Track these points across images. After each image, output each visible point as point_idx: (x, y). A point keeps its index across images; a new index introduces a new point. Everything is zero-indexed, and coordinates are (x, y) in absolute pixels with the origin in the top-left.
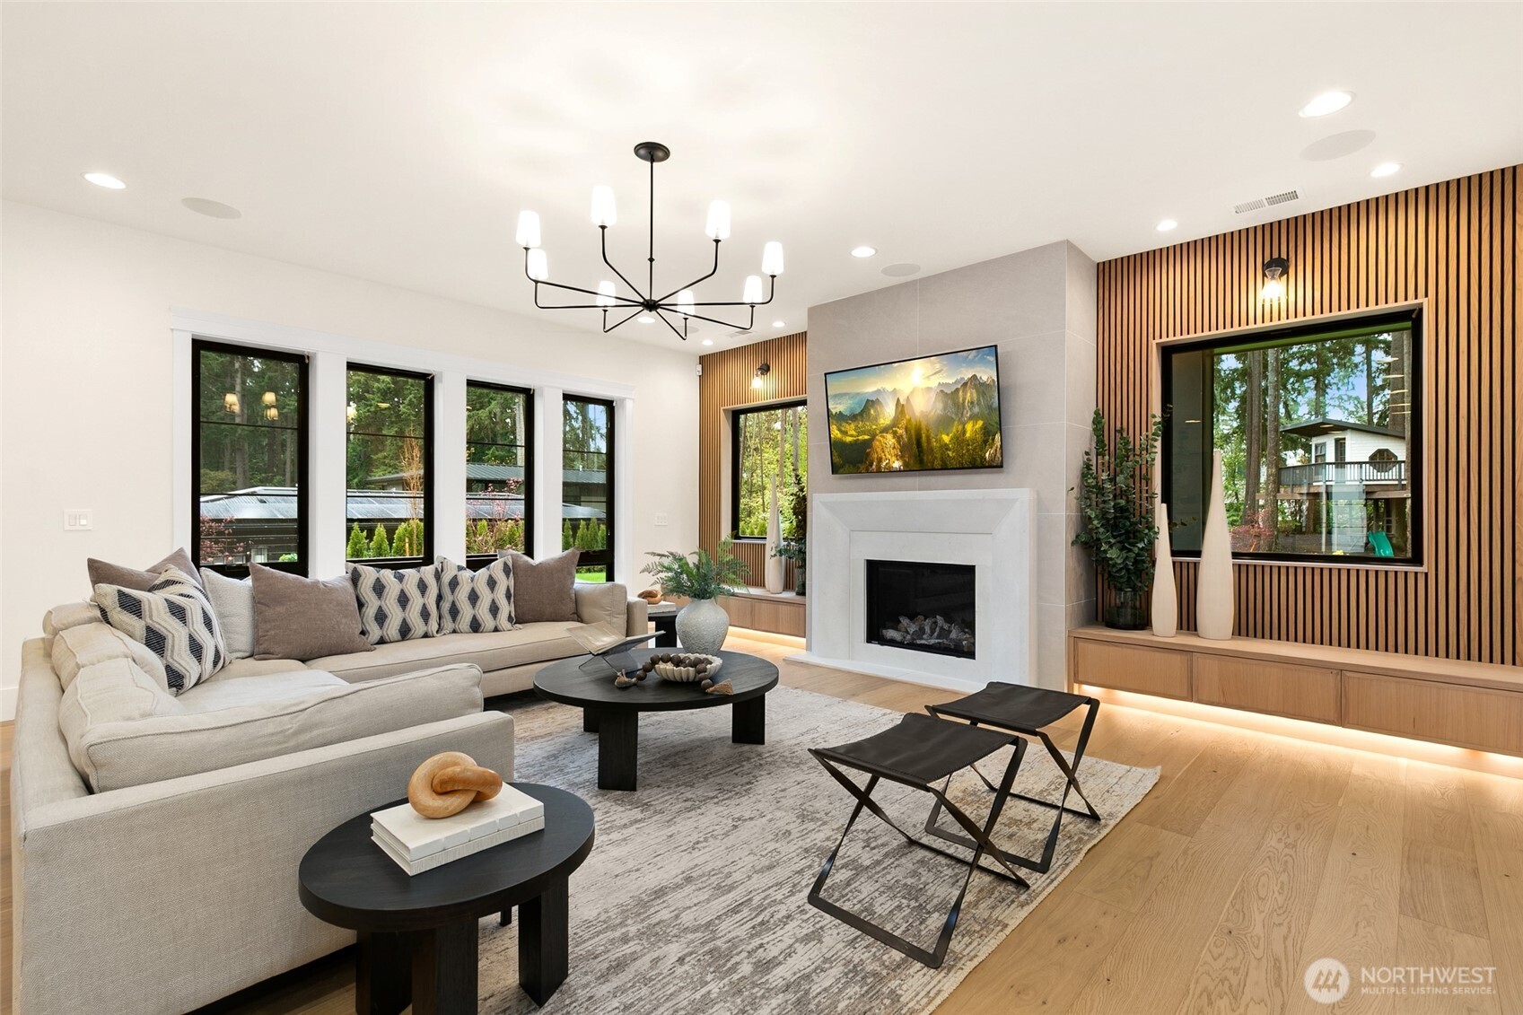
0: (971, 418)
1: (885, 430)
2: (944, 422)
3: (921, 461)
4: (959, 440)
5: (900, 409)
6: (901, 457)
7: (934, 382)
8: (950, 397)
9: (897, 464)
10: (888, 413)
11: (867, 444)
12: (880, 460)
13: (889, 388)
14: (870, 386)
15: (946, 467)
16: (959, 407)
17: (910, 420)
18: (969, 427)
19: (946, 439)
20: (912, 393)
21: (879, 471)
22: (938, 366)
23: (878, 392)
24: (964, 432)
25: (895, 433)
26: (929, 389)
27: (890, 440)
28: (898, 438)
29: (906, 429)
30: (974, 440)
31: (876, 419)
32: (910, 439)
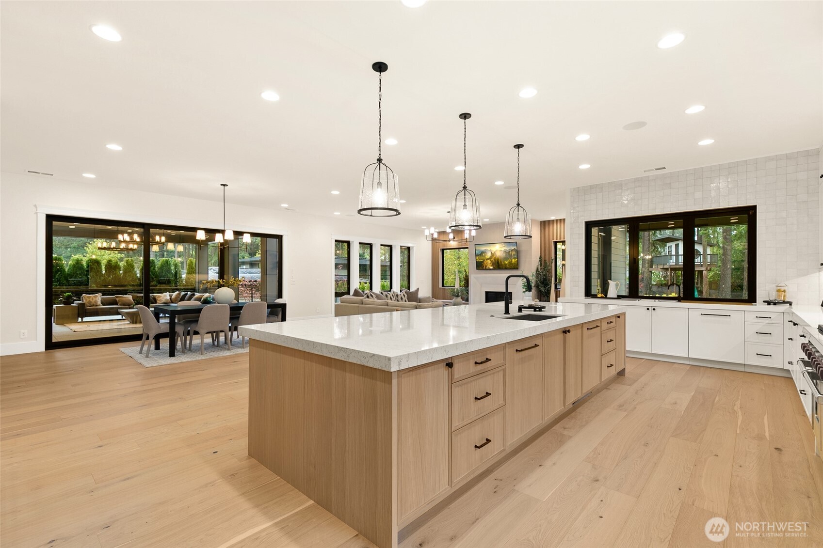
0: (514, 258)
1: (488, 259)
2: (506, 259)
3: (499, 267)
4: (510, 263)
5: (492, 254)
6: (493, 266)
7: (503, 249)
8: (508, 253)
9: (491, 267)
10: (489, 255)
11: (482, 262)
12: (486, 266)
13: (489, 249)
14: (483, 248)
15: (506, 269)
16: (510, 256)
17: (495, 257)
18: (513, 260)
19: (506, 262)
20: (496, 251)
21: (486, 269)
22: (504, 245)
23: (486, 250)
24: (512, 261)
25: (491, 260)
26: (501, 250)
27: (489, 262)
28: (492, 261)
29: (494, 259)
30: (515, 263)
31: (485, 256)
32: (495, 262)
